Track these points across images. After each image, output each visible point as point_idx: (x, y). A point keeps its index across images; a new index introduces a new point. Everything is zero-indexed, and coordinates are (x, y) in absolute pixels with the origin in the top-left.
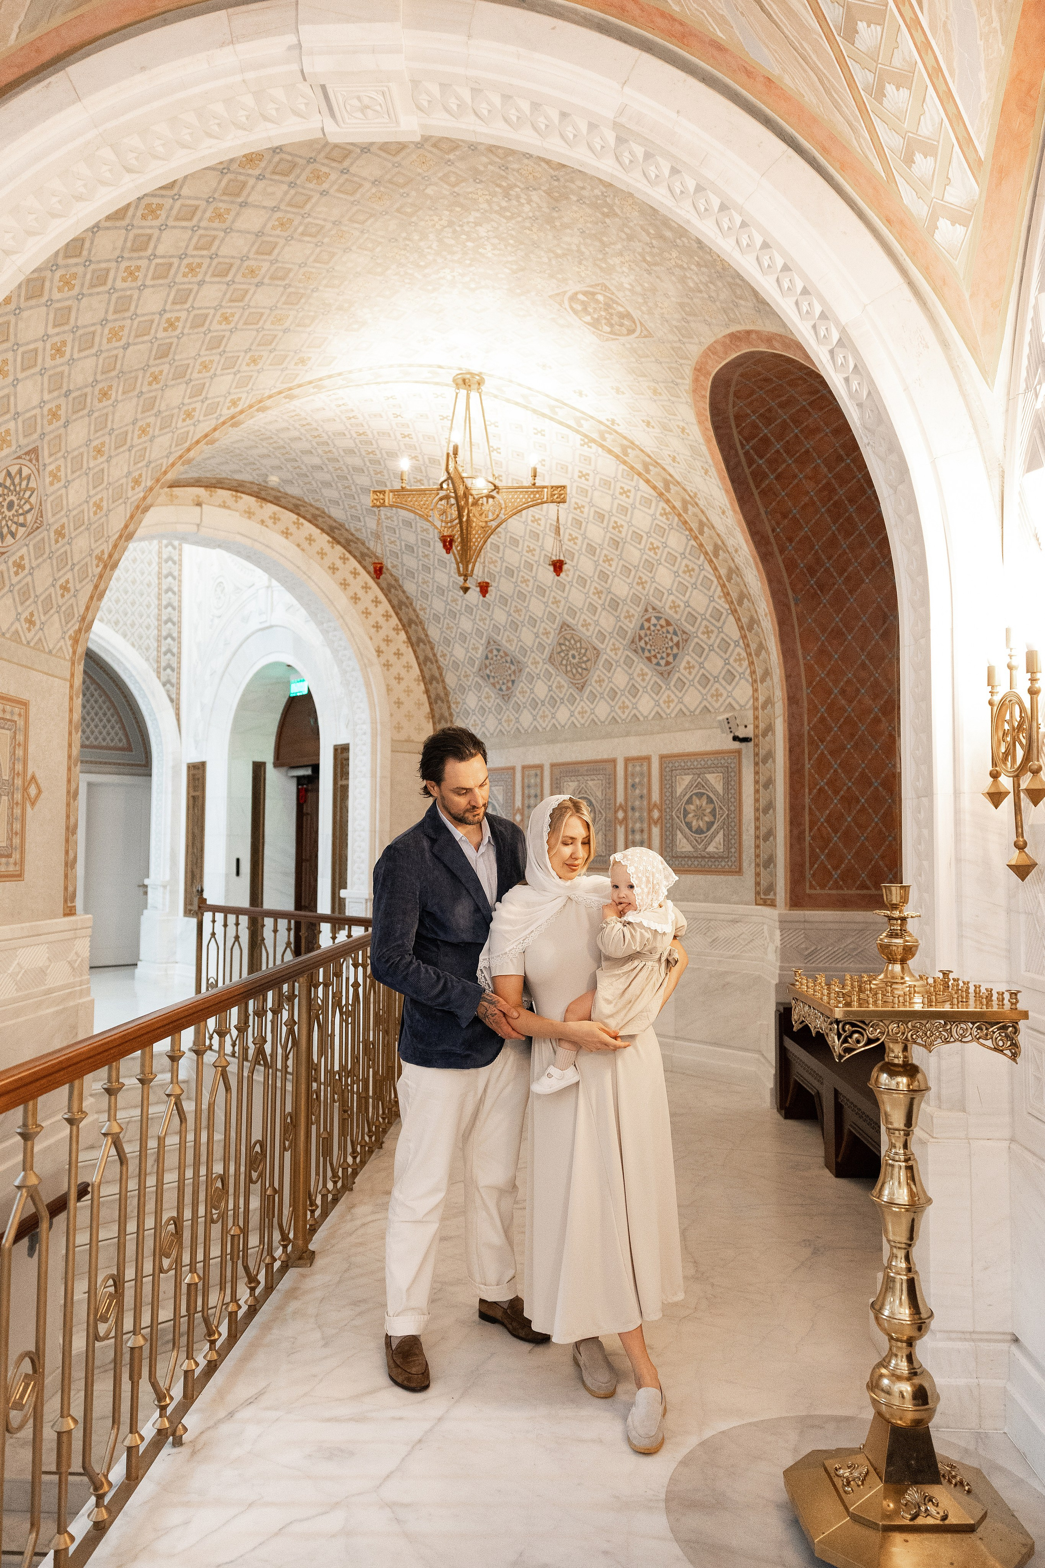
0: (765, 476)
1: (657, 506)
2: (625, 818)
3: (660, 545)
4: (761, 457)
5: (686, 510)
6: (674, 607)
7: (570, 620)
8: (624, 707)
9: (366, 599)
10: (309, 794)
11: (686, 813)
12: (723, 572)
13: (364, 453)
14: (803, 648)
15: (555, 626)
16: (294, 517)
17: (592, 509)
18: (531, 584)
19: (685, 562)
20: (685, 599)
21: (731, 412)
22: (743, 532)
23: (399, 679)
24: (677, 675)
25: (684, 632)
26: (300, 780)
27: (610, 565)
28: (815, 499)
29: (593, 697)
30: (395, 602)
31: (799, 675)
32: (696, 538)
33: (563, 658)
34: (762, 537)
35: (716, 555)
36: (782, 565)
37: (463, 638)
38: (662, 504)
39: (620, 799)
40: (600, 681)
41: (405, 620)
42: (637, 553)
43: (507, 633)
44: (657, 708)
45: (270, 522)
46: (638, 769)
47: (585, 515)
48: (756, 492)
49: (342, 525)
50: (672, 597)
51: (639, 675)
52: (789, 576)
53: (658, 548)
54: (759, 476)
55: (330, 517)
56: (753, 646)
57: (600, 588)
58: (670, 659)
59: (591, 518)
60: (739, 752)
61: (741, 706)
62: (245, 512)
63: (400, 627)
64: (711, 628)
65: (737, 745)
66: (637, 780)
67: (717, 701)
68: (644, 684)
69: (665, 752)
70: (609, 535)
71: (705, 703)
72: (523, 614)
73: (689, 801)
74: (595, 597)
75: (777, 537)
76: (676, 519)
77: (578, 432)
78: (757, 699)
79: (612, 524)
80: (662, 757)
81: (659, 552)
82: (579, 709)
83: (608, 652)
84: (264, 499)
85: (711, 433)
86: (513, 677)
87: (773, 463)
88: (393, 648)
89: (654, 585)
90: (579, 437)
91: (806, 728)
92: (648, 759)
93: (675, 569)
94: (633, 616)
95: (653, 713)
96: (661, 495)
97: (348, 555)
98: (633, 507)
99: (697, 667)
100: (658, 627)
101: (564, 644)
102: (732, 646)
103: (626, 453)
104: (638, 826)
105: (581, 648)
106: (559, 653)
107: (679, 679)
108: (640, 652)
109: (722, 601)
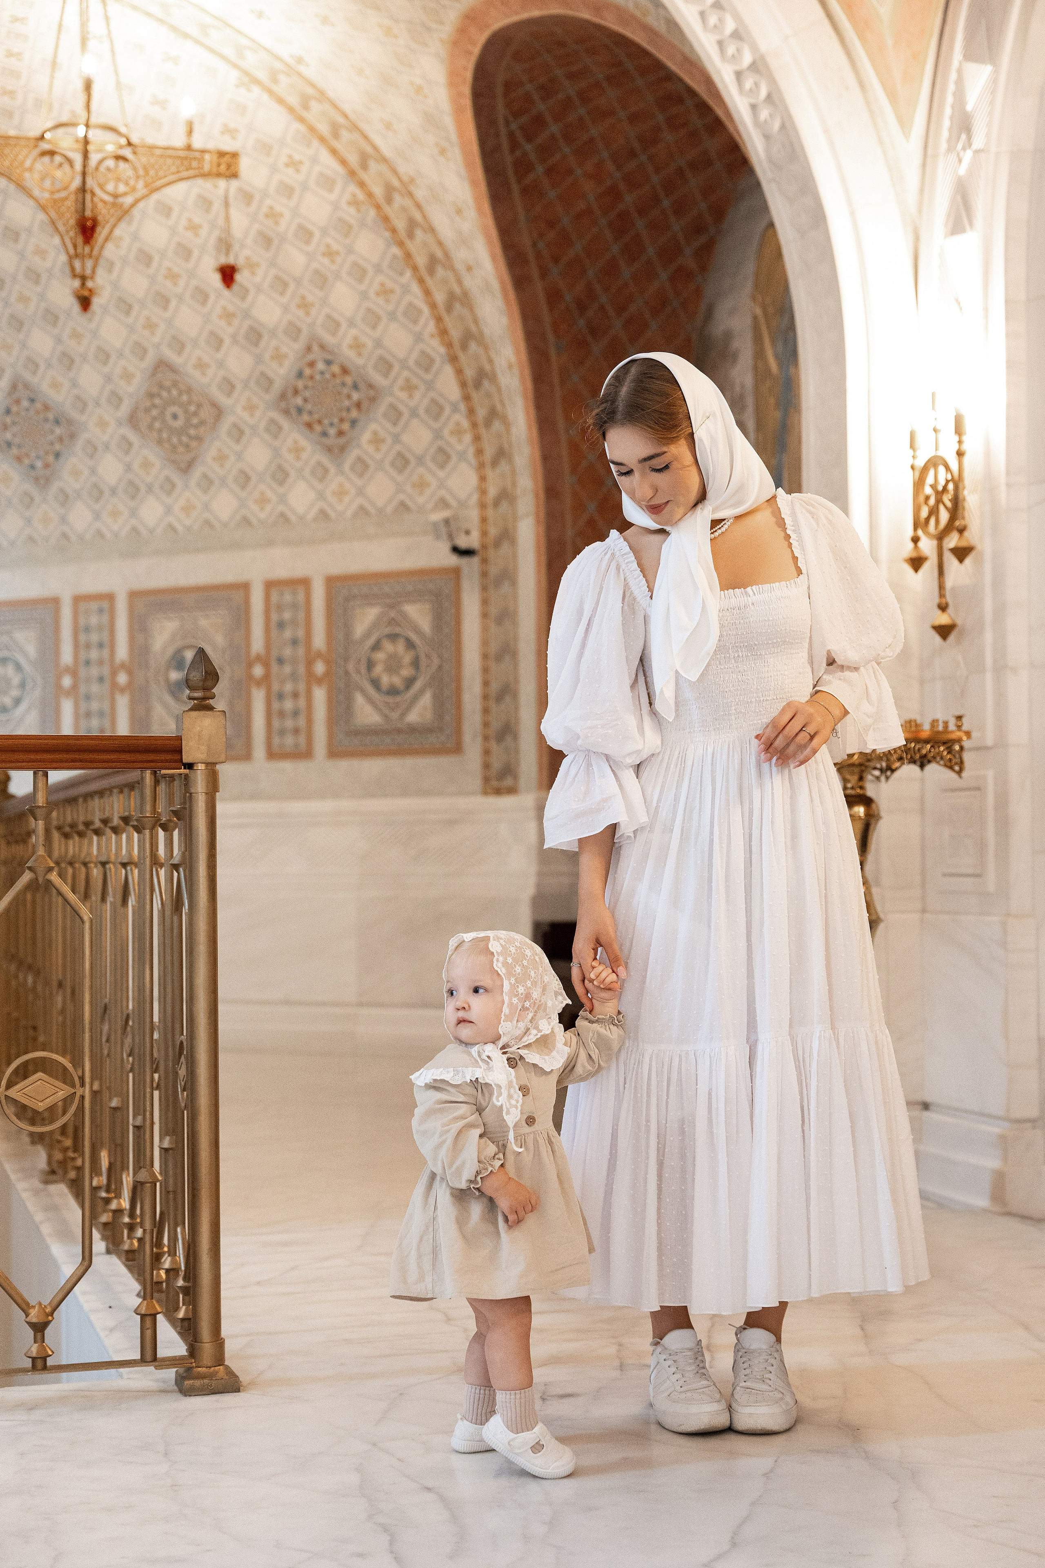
1: (344, 189)
2: (267, 677)
3: (342, 249)
5: (389, 200)
6: (357, 346)
7: (173, 357)
8: (263, 501)
11: (370, 665)
12: (440, 297)
14: (565, 417)
15: (143, 365)
19: (380, 278)
20: (376, 335)
21: (501, 77)
22: (489, 242)
24: (356, 452)
25: (370, 386)
28: (595, 205)
29: (207, 483)
31: (560, 455)
32: (401, 244)
33: (155, 419)
34: (519, 253)
35: (432, 271)
36: (543, 299)
38: (353, 188)
39: (257, 645)
40: (221, 458)
42: (302, 259)
43: (52, 372)
44: (321, 504)
46: (289, 598)
48: (515, 188)
50: (353, 332)
51: (290, 450)
52: (552, 314)
53: (338, 253)
56: (481, 413)
57: (231, 308)
58: (346, 426)
60: (456, 572)
61: (462, 502)
64: (415, 381)
65: (456, 560)
66: (287, 616)
67: (422, 493)
68: (300, 465)
69: (336, 571)
70: (256, 227)
71: (402, 496)
73: (376, 647)
74: (222, 323)
75: (539, 255)
76: (372, 213)
77: (235, 66)
78: (486, 492)
79: (264, 210)
80: (331, 581)
81: (339, 259)
82: (182, 502)
83: (237, 414)
85: (467, 102)
86: (57, 447)
87: (545, 151)
89: (327, 310)
90: (235, 74)
92: (305, 583)
93: (362, 287)
94: (286, 356)
95: (315, 512)
96: (352, 173)
98: (305, 187)
99: (389, 440)
100: (328, 376)
101: (159, 395)
102: (448, 410)
103: (306, 107)
104: (288, 687)
105: (190, 402)
106: (147, 410)
107: (359, 459)
108: (295, 412)
109: (436, 342)
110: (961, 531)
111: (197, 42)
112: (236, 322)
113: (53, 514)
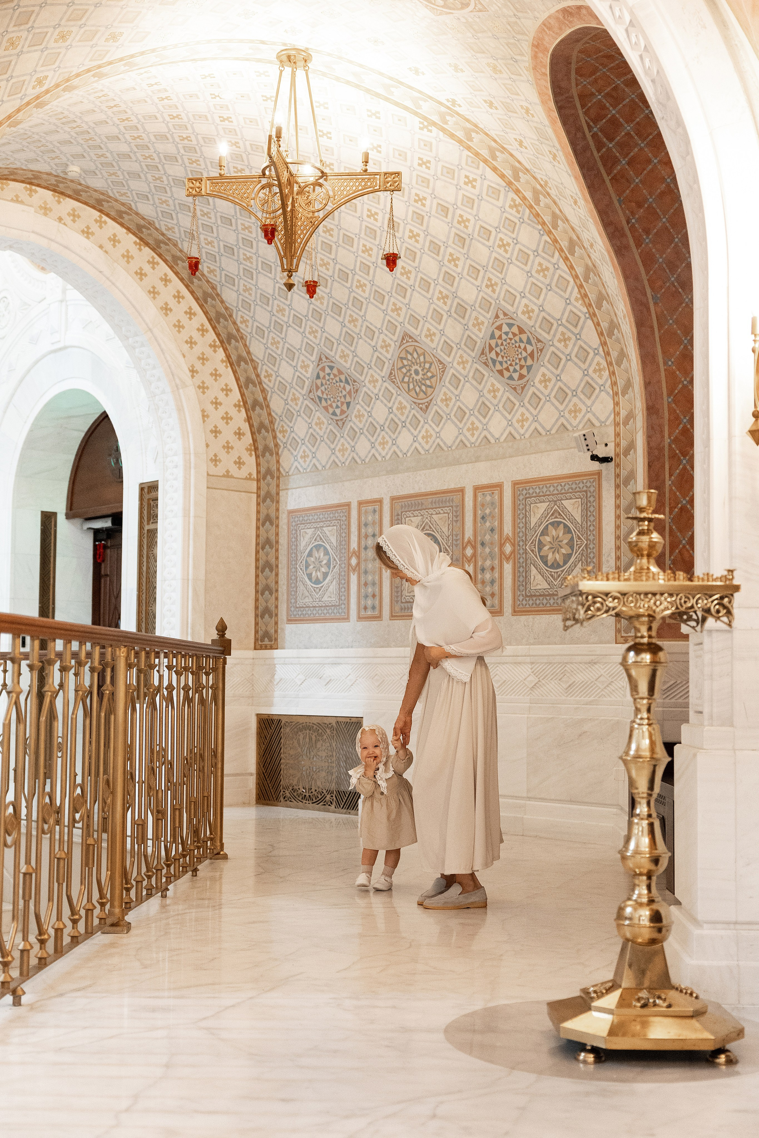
0: (616, 161)
1: (506, 196)
2: (474, 555)
3: (510, 241)
4: (611, 140)
5: (537, 201)
6: (528, 312)
7: (412, 330)
8: (473, 429)
9: (179, 310)
10: (108, 551)
11: (541, 545)
12: (580, 270)
13: (177, 139)
14: (664, 352)
15: (395, 338)
16: (96, 214)
17: (435, 202)
18: (367, 289)
19: (538, 260)
20: (539, 302)
21: (575, 92)
22: (595, 223)
23: (216, 403)
24: (532, 390)
25: (539, 341)
26: (97, 533)
27: (456, 266)
29: (439, 418)
30: (213, 315)
31: (659, 382)
32: (549, 233)
33: (405, 375)
34: (616, 229)
35: (572, 252)
36: (638, 259)
37: (291, 354)
38: (512, 195)
39: (469, 534)
40: (447, 400)
41: (224, 336)
42: (485, 251)
43: (341, 347)
44: (510, 429)
45: (68, 220)
46: (488, 498)
47: (427, 209)
48: (607, 179)
49: (151, 224)
50: (525, 301)
51: (489, 391)
52: (647, 272)
53: (508, 244)
54: (609, 161)
55: (137, 214)
56: (614, 354)
57: (445, 292)
58: (524, 371)
59: (433, 212)
60: (599, 474)
61: (601, 422)
62: (41, 207)
63: (218, 343)
64: (568, 334)
65: (596, 466)
66: (488, 511)
67: (575, 417)
68: (495, 402)
69: (518, 477)
70: (454, 230)
71: (562, 420)
72: (359, 324)
73: (544, 533)
74: (440, 303)
75: (632, 229)
76: (527, 211)
77: (416, 114)
78: (619, 414)
79: (457, 218)
80: (515, 484)
81: (510, 249)
82: (423, 432)
83: (455, 368)
84: (62, 193)
85: (555, 114)
86: (348, 399)
87: (624, 146)
88: (209, 368)
89: (505, 287)
90: (417, 120)
91: (667, 441)
92: (499, 486)
93: (527, 268)
94: (483, 323)
95: (505, 436)
96: (509, 184)
97: (157, 259)
98: (480, 198)
99: (554, 380)
100: (511, 335)
101: (406, 358)
102: (591, 354)
103: (470, 138)
104: (488, 563)
105: (425, 362)
106: (400, 369)
107: (534, 394)
108: (491, 364)
109: (579, 304)
112: (449, 301)
113: (347, 445)
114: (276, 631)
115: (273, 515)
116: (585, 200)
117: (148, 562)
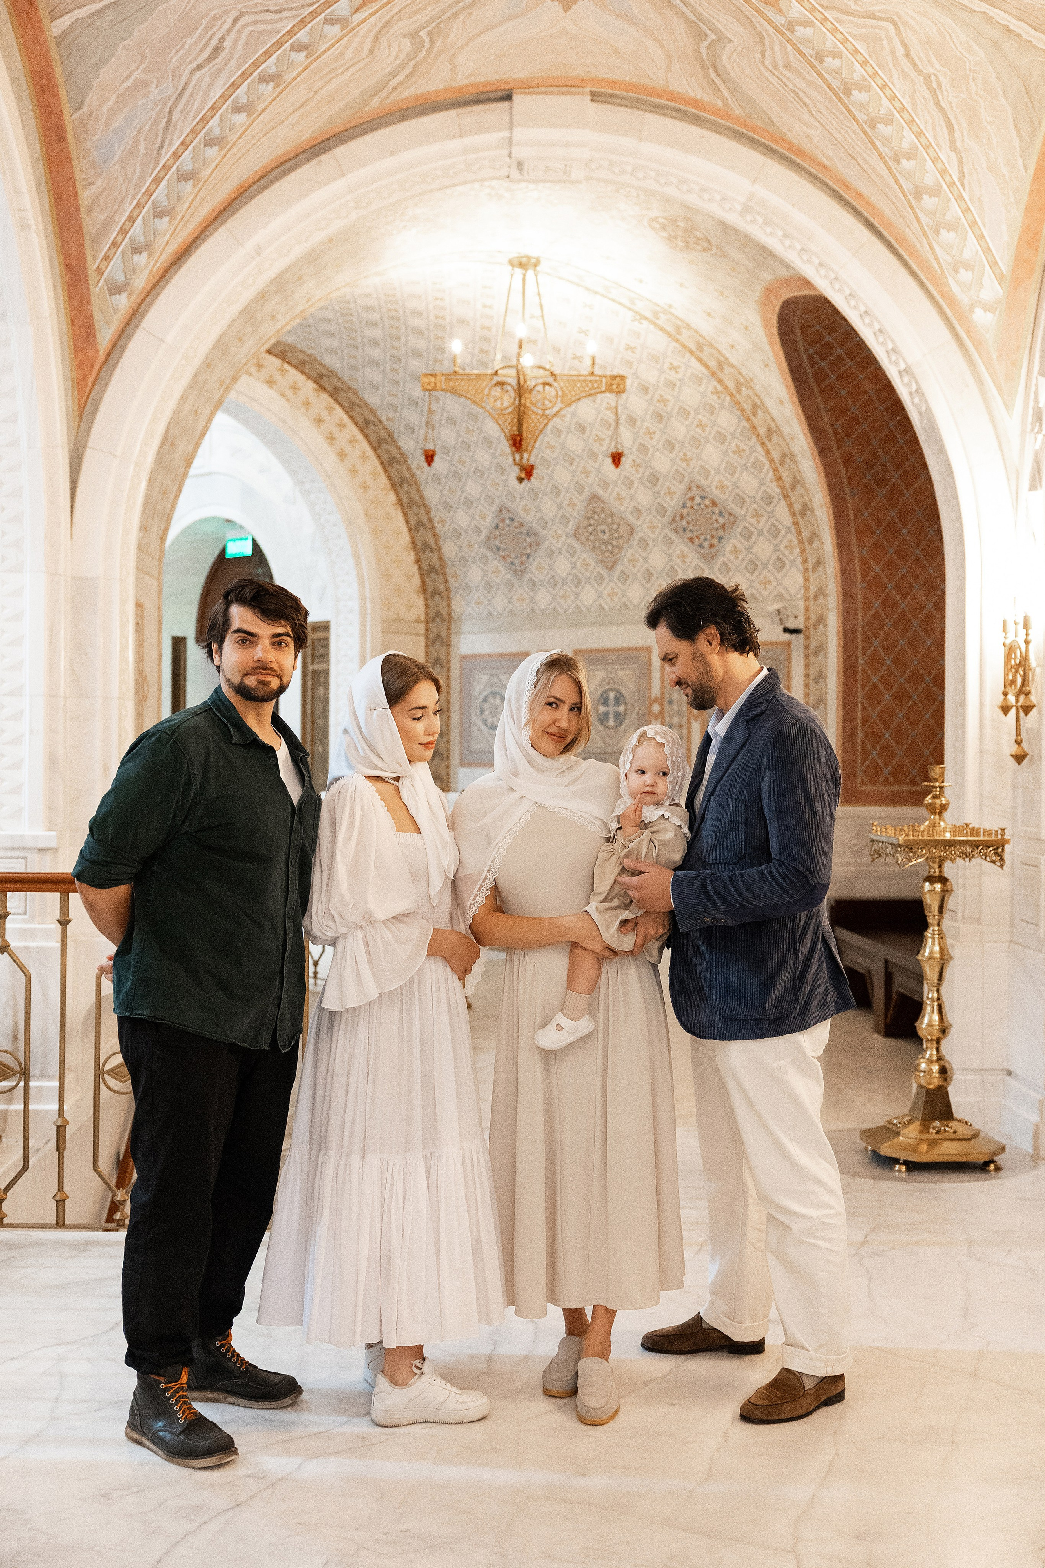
0: (825, 376)
1: (708, 384)
2: (662, 712)
3: (709, 422)
4: (823, 358)
5: (739, 391)
6: (721, 487)
7: (600, 492)
9: (354, 455)
12: (776, 455)
13: (384, 311)
14: (858, 541)
15: (583, 497)
16: (277, 362)
18: (557, 451)
19: (735, 442)
20: (733, 480)
21: (797, 323)
22: (801, 424)
23: (388, 547)
24: (722, 559)
25: (731, 514)
27: (651, 438)
28: (874, 398)
29: (622, 576)
30: (387, 459)
31: (854, 570)
32: (748, 419)
33: (590, 534)
34: (821, 432)
35: (769, 439)
36: (839, 460)
37: (469, 503)
38: (714, 383)
39: (656, 691)
40: (634, 561)
41: (396, 479)
42: (682, 429)
43: (524, 501)
48: (816, 390)
49: (333, 374)
50: (719, 477)
51: (678, 557)
52: (846, 469)
53: (706, 425)
54: (820, 376)
55: (321, 364)
56: (806, 534)
57: (638, 461)
58: (715, 541)
60: (788, 644)
61: (792, 596)
63: (389, 486)
64: (761, 511)
65: (787, 637)
67: (765, 589)
68: (684, 567)
70: (652, 408)
74: (633, 471)
75: (835, 433)
76: (728, 398)
77: (630, 309)
78: (809, 589)
79: (657, 397)
81: (707, 429)
82: (608, 590)
83: (644, 530)
85: (776, 338)
86: (528, 551)
87: (835, 365)
88: (382, 511)
89: (700, 462)
90: (630, 314)
91: (861, 623)
93: (724, 448)
94: (675, 493)
96: (713, 374)
97: (334, 405)
98: (682, 382)
99: (744, 552)
100: (703, 507)
101: (593, 518)
102: (783, 532)
103: (680, 333)
104: (676, 720)
105: (613, 523)
106: (586, 528)
107: (724, 563)
108: (681, 531)
109: (774, 485)
110: (1027, 694)
111: (603, 296)
112: (641, 470)
113: (526, 596)
114: (448, 774)
115: (443, 657)
116: (793, 403)
117: (313, 703)
